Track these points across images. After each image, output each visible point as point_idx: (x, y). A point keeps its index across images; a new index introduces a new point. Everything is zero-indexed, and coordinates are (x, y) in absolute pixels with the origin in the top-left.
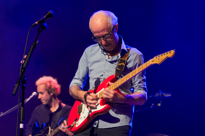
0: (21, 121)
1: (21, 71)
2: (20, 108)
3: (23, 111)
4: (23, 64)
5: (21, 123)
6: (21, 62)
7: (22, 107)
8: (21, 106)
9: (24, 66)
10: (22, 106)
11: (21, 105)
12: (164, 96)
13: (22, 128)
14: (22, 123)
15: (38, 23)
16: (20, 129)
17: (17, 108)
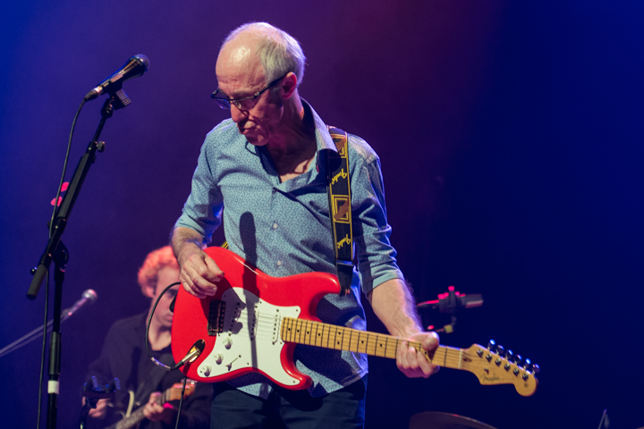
0: (52, 372)
1: (53, 228)
2: (48, 337)
3: (56, 343)
4: (59, 209)
5: (50, 379)
6: (53, 202)
7: (55, 333)
8: (51, 328)
9: (62, 214)
10: (54, 330)
11: (50, 326)
12: (463, 303)
13: (54, 394)
14: (55, 378)
15: (101, 91)
16: (49, 395)
17: (40, 334)
